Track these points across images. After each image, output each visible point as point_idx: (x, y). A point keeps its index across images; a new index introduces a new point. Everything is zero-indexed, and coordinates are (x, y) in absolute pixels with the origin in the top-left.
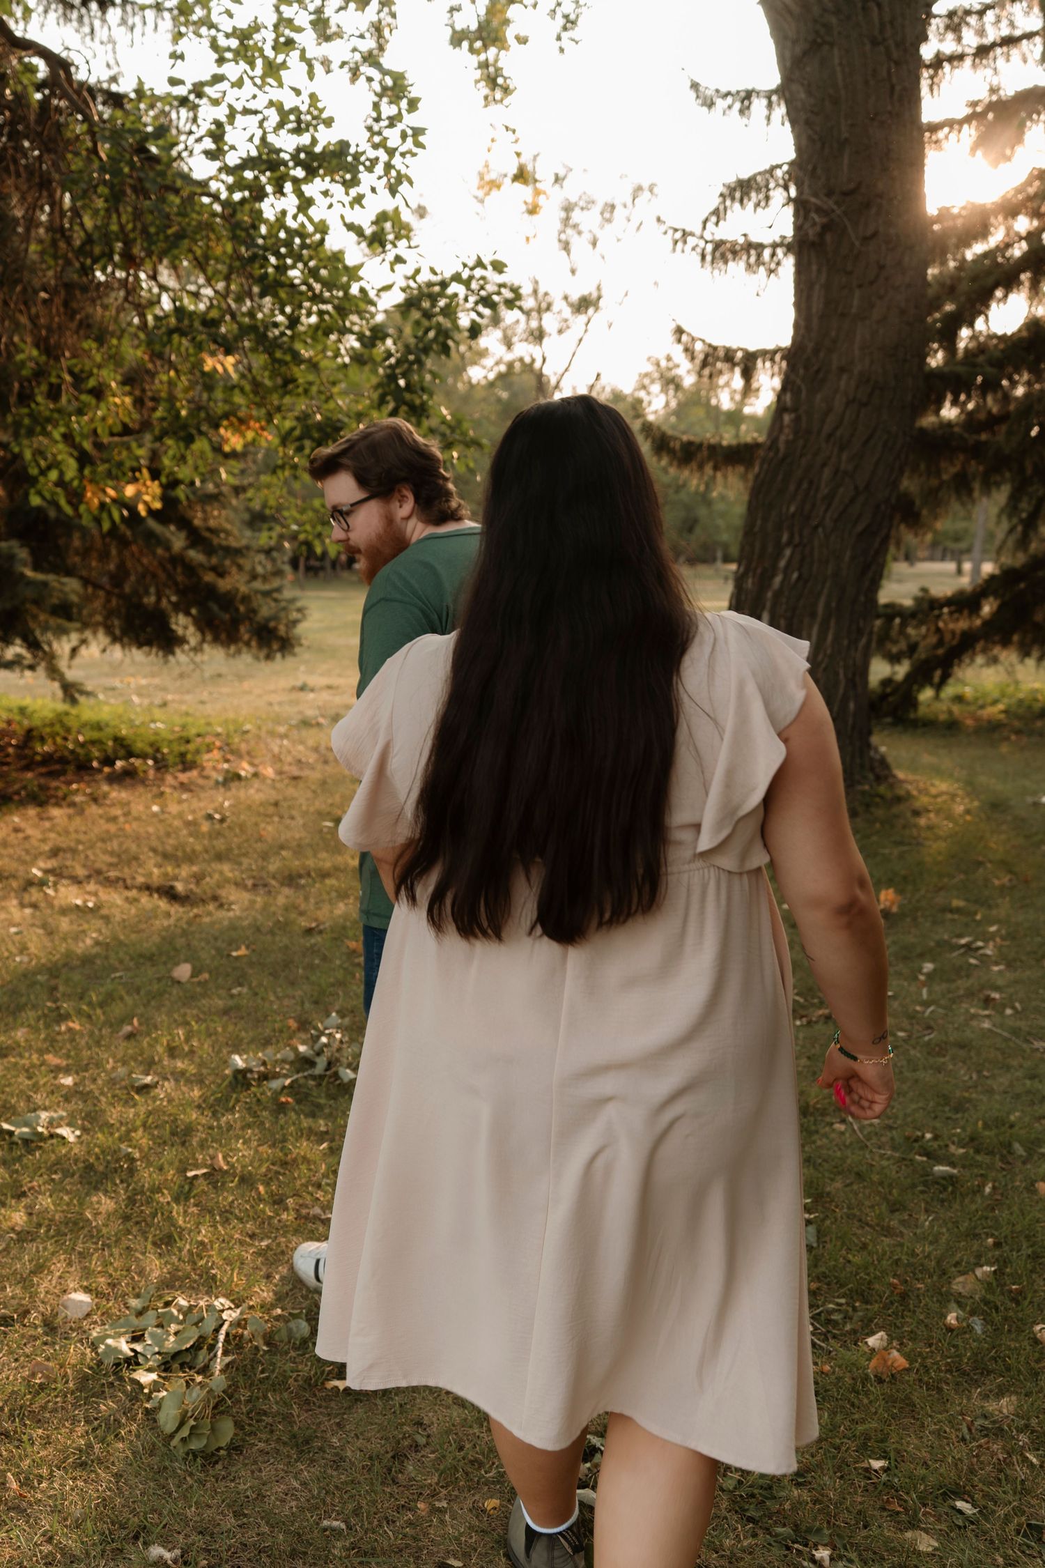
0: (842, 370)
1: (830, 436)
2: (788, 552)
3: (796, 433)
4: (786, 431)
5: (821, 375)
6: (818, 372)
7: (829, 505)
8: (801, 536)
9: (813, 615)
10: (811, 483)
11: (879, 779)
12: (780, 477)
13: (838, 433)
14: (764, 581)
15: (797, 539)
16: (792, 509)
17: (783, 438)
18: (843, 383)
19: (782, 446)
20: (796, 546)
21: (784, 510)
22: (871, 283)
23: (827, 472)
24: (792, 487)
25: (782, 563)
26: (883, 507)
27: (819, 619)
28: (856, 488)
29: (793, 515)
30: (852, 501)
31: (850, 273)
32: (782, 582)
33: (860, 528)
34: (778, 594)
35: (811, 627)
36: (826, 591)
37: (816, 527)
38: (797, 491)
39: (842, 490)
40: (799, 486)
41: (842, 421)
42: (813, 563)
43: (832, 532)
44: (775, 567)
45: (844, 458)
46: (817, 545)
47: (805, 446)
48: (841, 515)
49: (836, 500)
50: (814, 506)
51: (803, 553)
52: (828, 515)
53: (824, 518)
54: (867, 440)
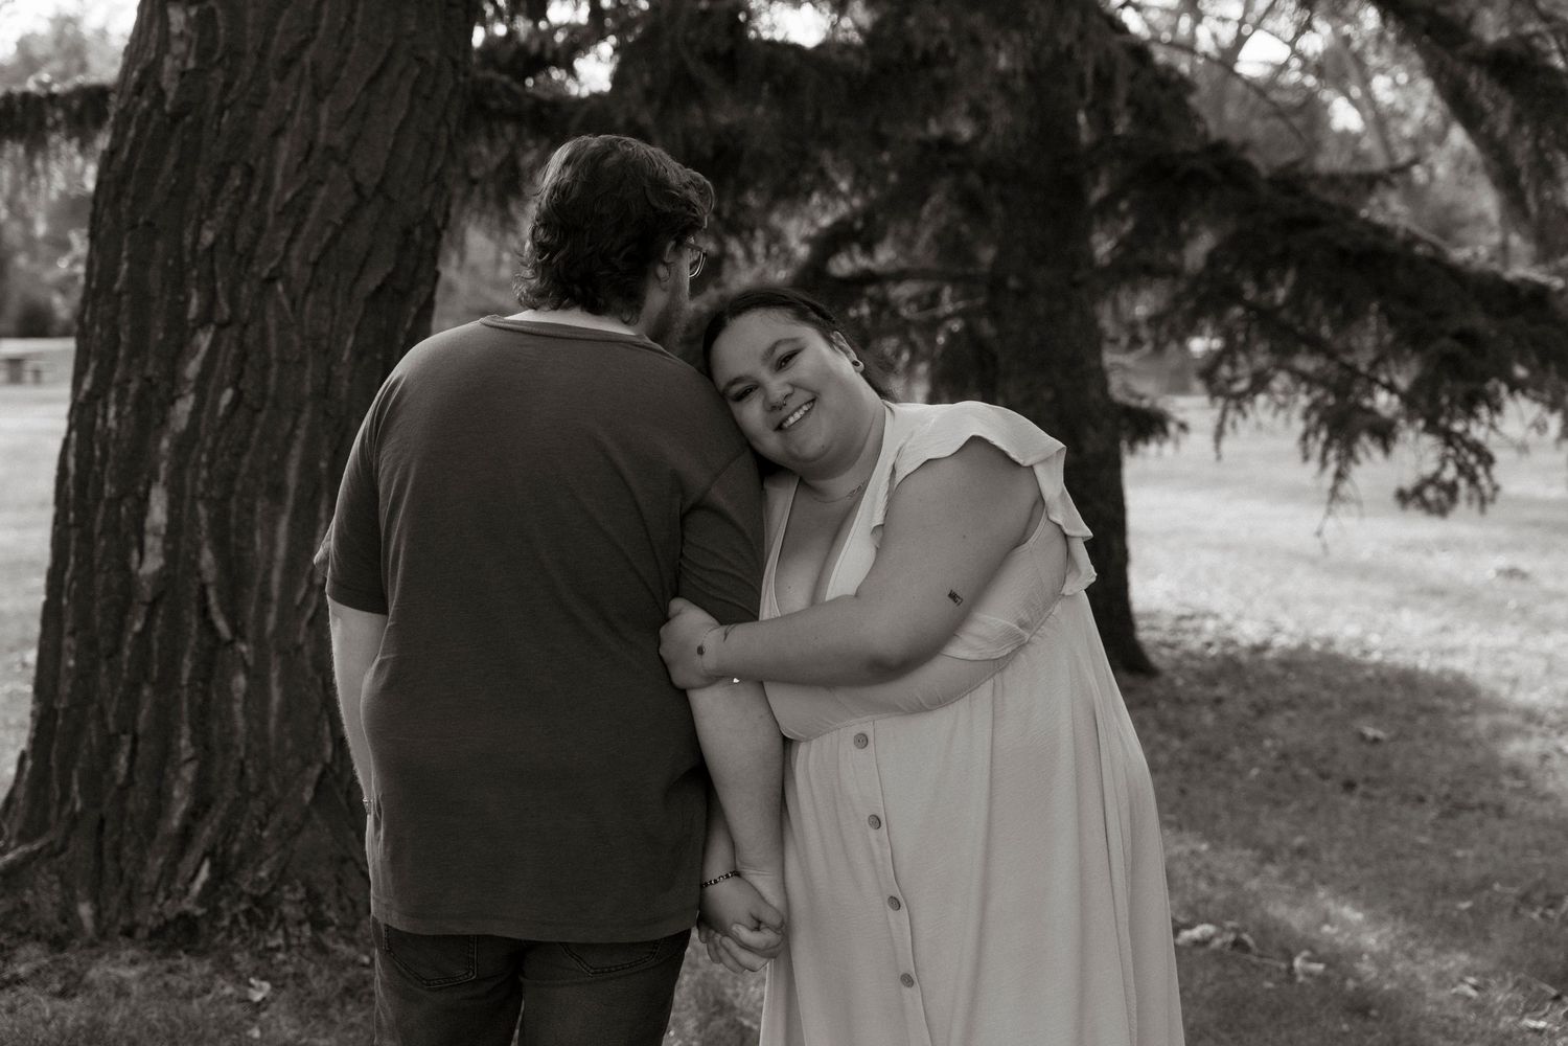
1: (288, 63)
2: (204, 340)
3: (204, 54)
4: (179, 47)
7: (297, 229)
8: (233, 302)
9: (277, 491)
10: (250, 173)
12: (170, 162)
13: (307, 58)
14: (150, 409)
15: (224, 310)
16: (208, 236)
17: (168, 63)
19: (170, 86)
20: (222, 326)
21: (188, 240)
23: (285, 149)
24: (203, 186)
25: (192, 368)
26: (418, 232)
27: (290, 502)
28: (358, 188)
29: (212, 248)
30: (350, 218)
32: (195, 413)
33: (371, 282)
34: (185, 443)
35: (273, 521)
36: (301, 433)
37: (271, 280)
38: (215, 192)
39: (323, 192)
40: (221, 179)
41: (315, 29)
42: (267, 366)
43: (308, 290)
44: (173, 377)
45: (324, 116)
46: (272, 322)
47: (228, 86)
48: (325, 250)
49: (312, 215)
50: (260, 229)
51: (241, 344)
52: (295, 252)
53: (286, 258)
54: (374, 79)
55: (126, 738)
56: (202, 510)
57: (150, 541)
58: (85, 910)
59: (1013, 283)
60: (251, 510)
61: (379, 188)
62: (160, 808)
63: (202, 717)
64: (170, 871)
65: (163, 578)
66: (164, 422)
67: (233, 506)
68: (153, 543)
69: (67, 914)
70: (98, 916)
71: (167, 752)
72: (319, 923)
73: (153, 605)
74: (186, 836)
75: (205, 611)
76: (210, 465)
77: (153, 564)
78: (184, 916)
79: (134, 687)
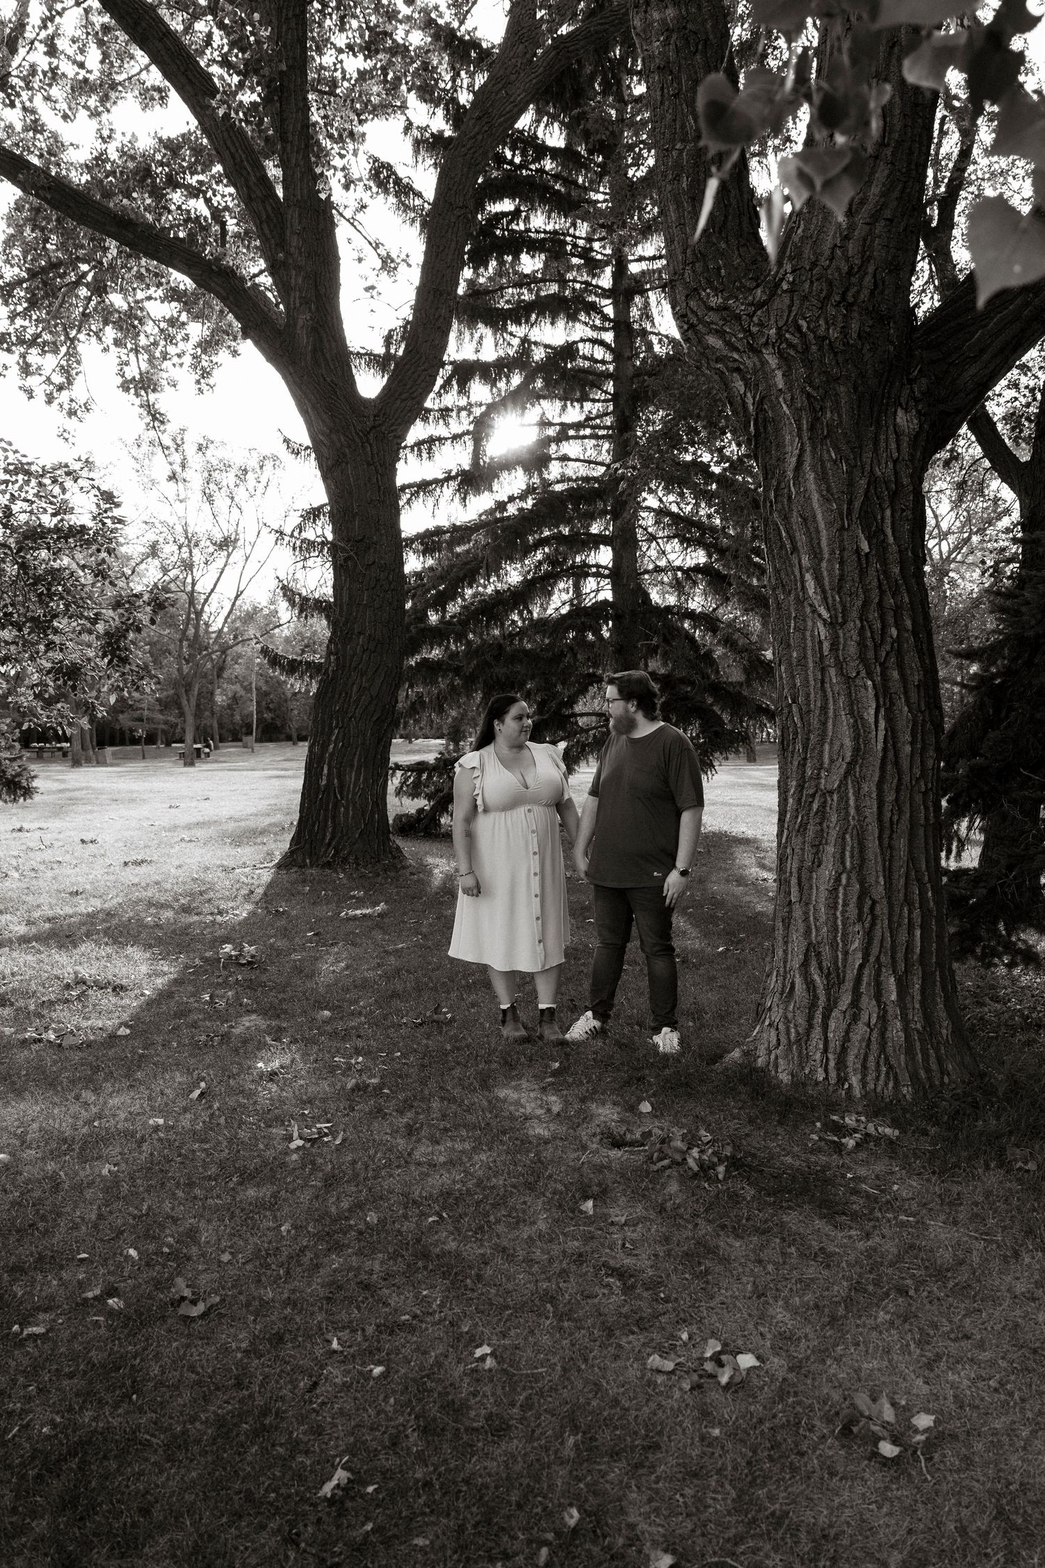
0: (360, 633)
1: (355, 668)
2: (336, 731)
3: (337, 666)
4: (332, 665)
5: (349, 636)
6: (347, 634)
7: (357, 706)
8: (343, 722)
9: (352, 766)
10: (347, 694)
11: (394, 858)
12: (331, 689)
13: (360, 667)
14: (324, 747)
15: (340, 724)
16: (337, 707)
17: (330, 668)
18: (360, 640)
19: (330, 673)
20: (340, 728)
22: (373, 588)
23: (355, 688)
25: (333, 738)
28: (371, 696)
29: (338, 710)
30: (370, 702)
31: (361, 582)
32: (334, 748)
33: (375, 718)
34: (332, 755)
37: (351, 718)
38: (340, 696)
39: (363, 697)
41: (361, 660)
42: (350, 737)
43: (360, 720)
44: (329, 739)
45: (364, 680)
46: (351, 727)
47: (342, 674)
48: (364, 711)
49: (361, 703)
50: (349, 706)
51: (344, 732)
52: (357, 712)
53: (355, 713)
54: (375, 672)
55: (318, 822)
56: (335, 770)
58: (308, 860)
60: (346, 771)
61: (377, 696)
62: (324, 839)
63: (334, 818)
64: (326, 852)
65: (327, 786)
66: (327, 751)
67: (342, 769)
68: (324, 778)
69: (304, 861)
70: (311, 861)
71: (326, 825)
72: (358, 865)
73: (324, 792)
74: (329, 844)
75: (335, 793)
76: (336, 757)
77: (324, 782)
78: (328, 861)
79: (320, 811)
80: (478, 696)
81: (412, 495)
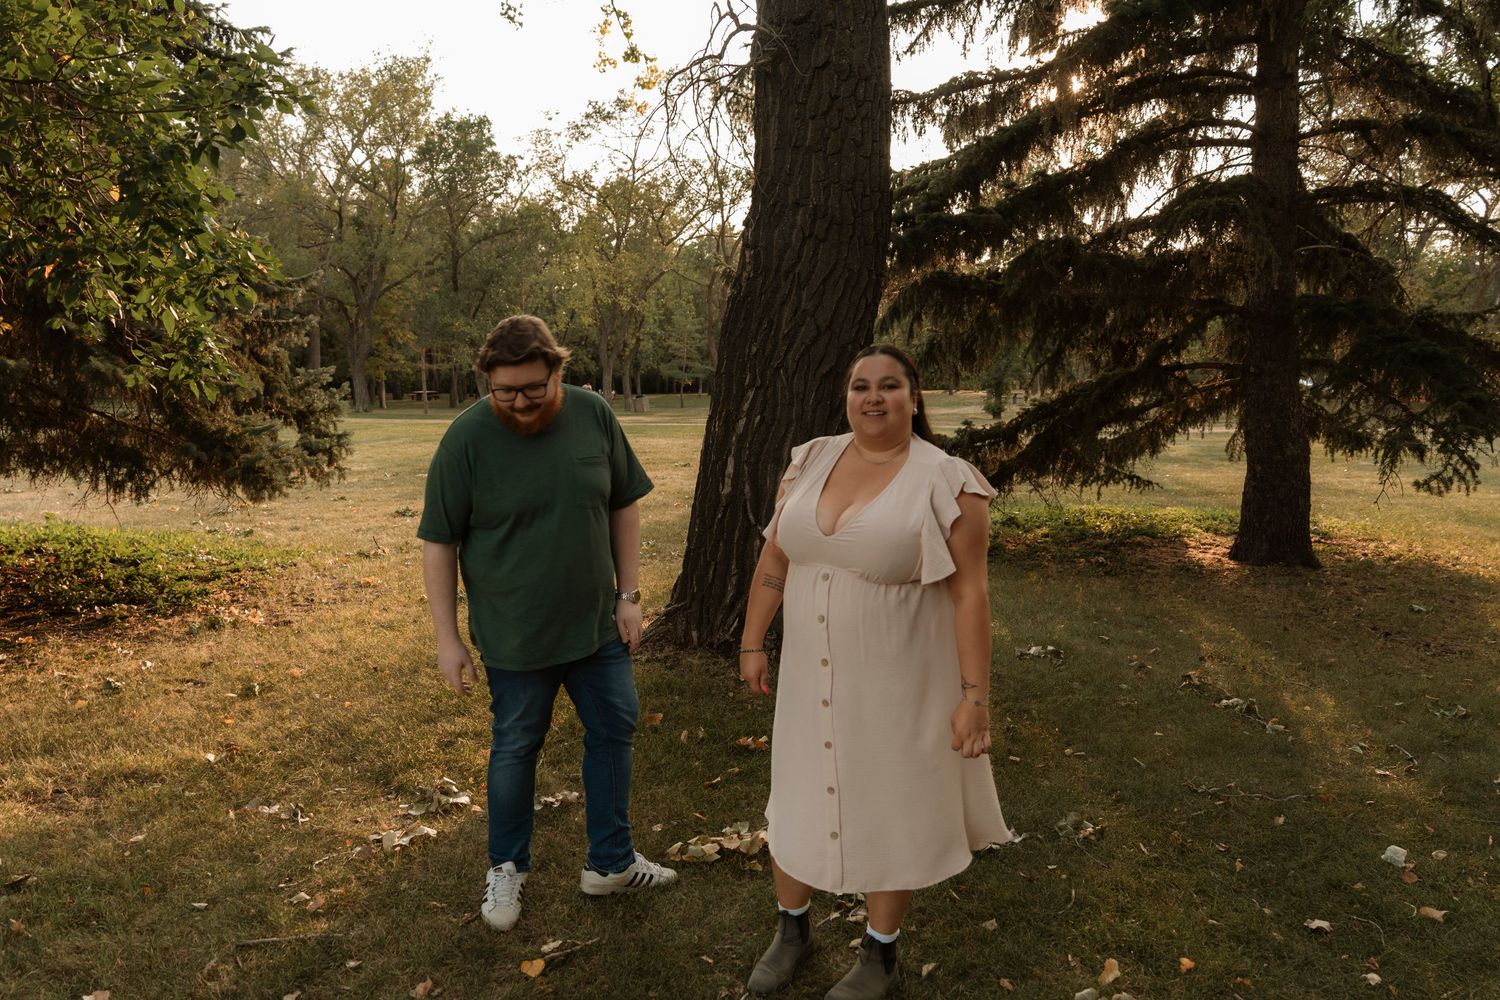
0: (797, 204)
1: (787, 273)
2: (751, 394)
3: (755, 270)
4: (749, 268)
5: (777, 211)
6: (774, 206)
7: (790, 346)
8: (763, 378)
10: (771, 322)
13: (796, 271)
14: (729, 423)
15: (759, 382)
16: (754, 349)
17: (745, 274)
18: (799, 218)
20: (758, 388)
21: (747, 351)
22: (825, 114)
23: (787, 313)
24: (753, 327)
25: (746, 406)
28: (818, 327)
29: (756, 355)
30: (814, 341)
31: (804, 104)
32: (746, 425)
33: (824, 369)
34: (742, 438)
37: (778, 369)
38: (757, 330)
39: (803, 329)
40: (760, 324)
41: (799, 257)
42: (776, 406)
43: (794, 373)
44: (739, 409)
45: (804, 296)
46: (779, 386)
47: (763, 284)
48: (802, 355)
49: (798, 340)
50: (775, 346)
51: (765, 396)
52: (790, 357)
53: (785, 359)
54: (826, 280)
55: (713, 563)
56: (746, 468)
57: (726, 480)
58: (694, 634)
59: (1252, 370)
60: (766, 469)
61: (829, 327)
62: (724, 595)
64: (724, 621)
65: (731, 497)
66: (734, 429)
67: (760, 466)
68: (728, 481)
69: (687, 633)
70: (699, 637)
71: (728, 570)
73: (726, 508)
75: (746, 512)
76: (750, 448)
77: (727, 490)
78: (727, 641)
79: (719, 542)
80: (1027, 336)
81: (932, 17)
